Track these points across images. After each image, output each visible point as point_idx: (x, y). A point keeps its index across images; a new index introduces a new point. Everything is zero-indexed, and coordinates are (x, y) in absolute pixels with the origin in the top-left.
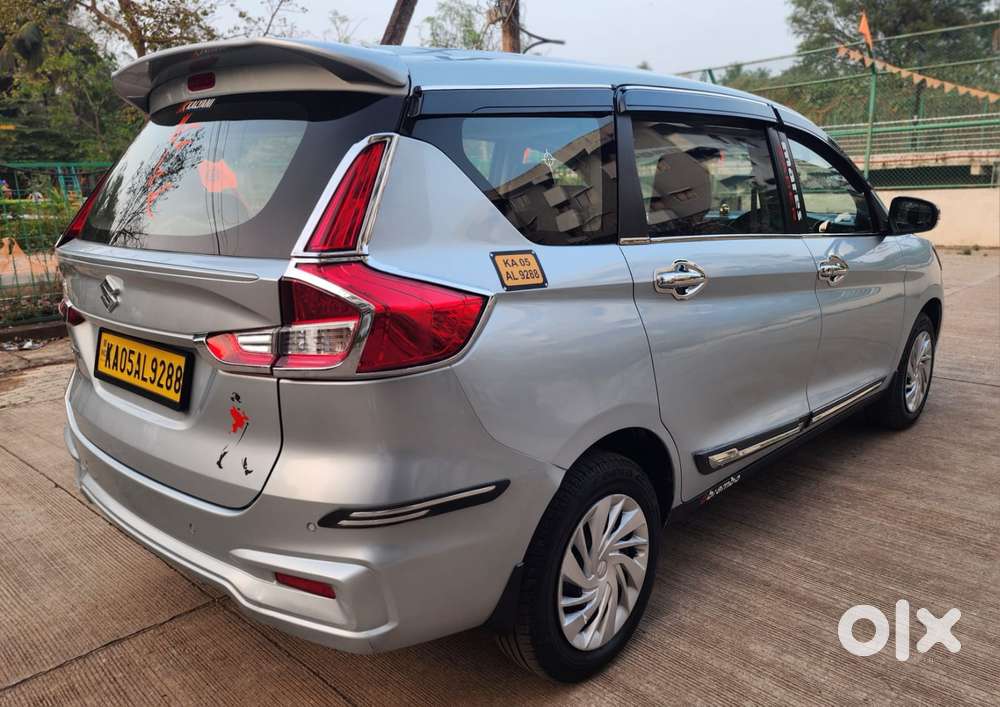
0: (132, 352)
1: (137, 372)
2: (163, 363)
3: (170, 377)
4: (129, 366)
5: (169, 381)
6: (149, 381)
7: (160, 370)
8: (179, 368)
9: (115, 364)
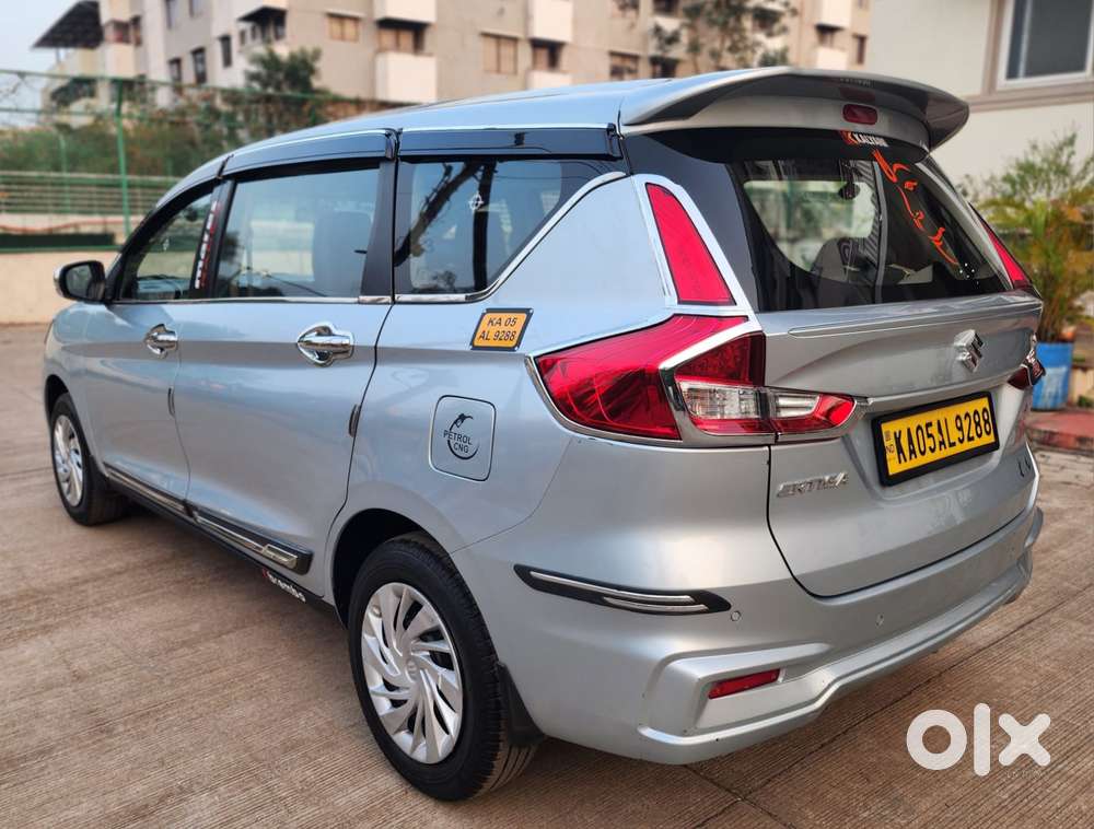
0: (929, 425)
1: (942, 443)
2: (967, 415)
3: (978, 424)
4: (929, 443)
5: (979, 429)
6: (957, 443)
7: (965, 424)
8: (985, 410)
9: (912, 452)
